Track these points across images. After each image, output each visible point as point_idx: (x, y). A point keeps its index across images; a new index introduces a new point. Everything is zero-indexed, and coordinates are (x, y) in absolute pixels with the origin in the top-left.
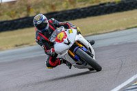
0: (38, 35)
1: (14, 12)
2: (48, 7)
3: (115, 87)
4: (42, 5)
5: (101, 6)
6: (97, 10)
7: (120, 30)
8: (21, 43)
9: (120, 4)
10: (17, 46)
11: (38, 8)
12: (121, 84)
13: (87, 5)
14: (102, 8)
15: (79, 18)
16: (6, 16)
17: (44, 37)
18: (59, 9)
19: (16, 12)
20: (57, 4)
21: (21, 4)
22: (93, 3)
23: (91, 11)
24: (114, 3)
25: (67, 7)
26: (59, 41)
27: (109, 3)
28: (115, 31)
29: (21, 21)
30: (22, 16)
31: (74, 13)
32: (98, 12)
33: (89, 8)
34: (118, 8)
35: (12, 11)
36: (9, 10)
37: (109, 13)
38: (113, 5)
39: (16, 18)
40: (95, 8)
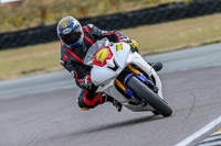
0: (65, 52)
1: (20, 19)
2: (75, 10)
4: (65, 7)
5: (162, 9)
6: (154, 15)
7: (191, 47)
8: (32, 68)
9: (191, 5)
10: (24, 73)
11: (59, 11)
13: (138, 7)
14: (163, 12)
16: (7, 24)
18: (93, 13)
19: (24, 19)
20: (89, 6)
21: (32, 6)
22: (148, 3)
23: (145, 17)
24: (182, 3)
25: (106, 11)
26: (99, 63)
27: (174, 3)
29: (31, 33)
30: (33, 25)
31: (118, 20)
32: (155, 18)
33: (141, 11)
34: (189, 11)
35: (18, 16)
36: (12, 16)
37: (173, 20)
38: (180, 6)
39: (23, 28)
40: (152, 11)
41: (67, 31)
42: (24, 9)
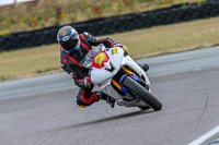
0: (64, 57)
1: (35, 18)
2: (89, 10)
3: (196, 138)
4: (80, 7)
5: (175, 10)
6: (168, 15)
7: (204, 47)
8: (47, 67)
9: (204, 6)
10: (39, 72)
11: (74, 11)
12: (205, 133)
13: (151, 8)
14: (177, 13)
15: (139, 28)
16: (22, 24)
17: (72, 61)
18: (106, 14)
19: (39, 19)
20: (103, 6)
21: (47, 6)
22: (161, 4)
23: (158, 17)
24: (195, 4)
25: (120, 11)
27: (187, 4)
28: (196, 49)
29: (46, 32)
30: (48, 25)
31: (132, 21)
32: (169, 19)
33: (154, 12)
34: (202, 12)
35: (33, 16)
36: (28, 15)
37: (186, 20)
38: (193, 7)
39: (38, 27)
40: (165, 12)
41: (66, 38)
42: (40, 9)
